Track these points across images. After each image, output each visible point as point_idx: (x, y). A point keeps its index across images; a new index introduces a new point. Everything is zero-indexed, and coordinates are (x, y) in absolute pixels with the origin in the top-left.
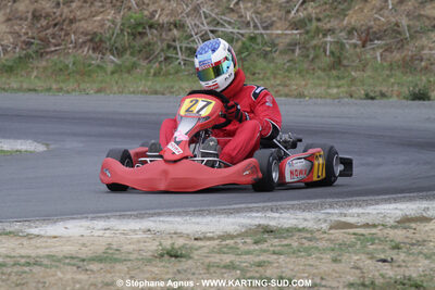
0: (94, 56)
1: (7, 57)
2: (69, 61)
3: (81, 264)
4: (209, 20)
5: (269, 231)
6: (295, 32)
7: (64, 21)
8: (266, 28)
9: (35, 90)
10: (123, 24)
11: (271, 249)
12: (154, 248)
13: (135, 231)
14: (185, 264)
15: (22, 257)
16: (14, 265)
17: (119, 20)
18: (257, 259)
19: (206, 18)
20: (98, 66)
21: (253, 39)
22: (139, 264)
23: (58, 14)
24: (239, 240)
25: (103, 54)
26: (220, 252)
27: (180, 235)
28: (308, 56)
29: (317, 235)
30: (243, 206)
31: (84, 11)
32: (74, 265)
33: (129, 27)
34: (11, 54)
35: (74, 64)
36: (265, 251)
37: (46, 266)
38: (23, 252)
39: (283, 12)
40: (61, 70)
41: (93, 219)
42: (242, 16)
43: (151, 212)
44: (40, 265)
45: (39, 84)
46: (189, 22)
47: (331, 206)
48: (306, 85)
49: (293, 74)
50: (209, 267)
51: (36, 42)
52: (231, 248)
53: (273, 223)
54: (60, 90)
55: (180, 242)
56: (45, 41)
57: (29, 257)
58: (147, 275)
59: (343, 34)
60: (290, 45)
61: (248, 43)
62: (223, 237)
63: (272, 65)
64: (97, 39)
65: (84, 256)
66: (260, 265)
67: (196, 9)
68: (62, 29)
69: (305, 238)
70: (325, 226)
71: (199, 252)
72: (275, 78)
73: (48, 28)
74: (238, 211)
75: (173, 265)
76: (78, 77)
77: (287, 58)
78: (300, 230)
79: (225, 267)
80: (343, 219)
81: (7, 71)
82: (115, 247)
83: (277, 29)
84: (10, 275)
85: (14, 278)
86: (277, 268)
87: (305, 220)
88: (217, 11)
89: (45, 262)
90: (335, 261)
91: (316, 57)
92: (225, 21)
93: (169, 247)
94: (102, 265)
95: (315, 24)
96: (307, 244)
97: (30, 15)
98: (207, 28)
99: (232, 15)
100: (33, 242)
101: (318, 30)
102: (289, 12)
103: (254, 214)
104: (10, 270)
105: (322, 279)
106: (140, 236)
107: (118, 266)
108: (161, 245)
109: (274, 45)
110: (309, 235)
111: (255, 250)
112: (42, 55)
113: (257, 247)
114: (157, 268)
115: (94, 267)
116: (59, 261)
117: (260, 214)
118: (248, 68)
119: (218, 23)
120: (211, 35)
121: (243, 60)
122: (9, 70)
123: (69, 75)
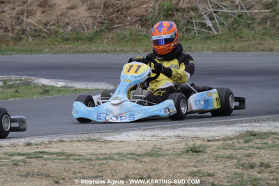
0: (142, 29)
1: (89, 32)
2: (127, 33)
3: (138, 158)
4: (213, 5)
5: (253, 134)
6: (267, 11)
7: (124, 8)
8: (248, 9)
9: (106, 52)
10: (159, 9)
11: (256, 145)
12: (183, 147)
13: (170, 136)
14: (202, 156)
15: (101, 154)
16: (97, 159)
17: (157, 7)
18: (247, 152)
19: (211, 4)
20: (145, 36)
21: (240, 16)
22: (174, 157)
23: (120, 4)
24: (235, 141)
25: (148, 28)
26: (224, 148)
27: (198, 138)
28: (275, 26)
30: (237, 119)
31: (135, 2)
32: (133, 159)
33: (163, 11)
34: (91, 30)
35: (130, 34)
36: (251, 147)
37: (117, 160)
38: (102, 151)
40: (122, 39)
41: (144, 130)
42: (233, 2)
44: (113, 159)
45: (108, 48)
46: (200, 7)
48: (274, 44)
49: (266, 37)
50: (217, 158)
51: (106, 22)
52: (231, 146)
53: (256, 130)
54: (122, 51)
55: (199, 143)
56: (112, 22)
57: (106, 154)
58: (179, 164)
60: (263, 19)
61: (237, 19)
62: (225, 139)
63: (252, 32)
64: (144, 19)
65: (139, 153)
66: (248, 156)
68: (122, 14)
69: (276, 138)
71: (210, 149)
72: (255, 40)
73: (113, 13)
74: (234, 123)
75: (194, 158)
76: (132, 43)
77: (262, 27)
78: (273, 134)
79: (227, 157)
81: (89, 41)
82: (158, 147)
83: (255, 9)
84: (94, 165)
85: (97, 167)
86: (259, 157)
87: (276, 127)
89: (116, 157)
92: (223, 5)
93: (192, 146)
94: (150, 158)
97: (102, 5)
98: (212, 10)
99: (227, 1)
100: (108, 145)
103: (244, 125)
104: (94, 162)
106: (174, 140)
107: (161, 159)
108: (187, 145)
109: (253, 19)
111: (245, 147)
112: (110, 29)
113: (246, 145)
114: (185, 159)
115: (146, 159)
116: (124, 156)
117: (247, 124)
118: (238, 35)
119: (219, 7)
120: (214, 14)
121: (235, 29)
122: (90, 39)
123: (127, 41)
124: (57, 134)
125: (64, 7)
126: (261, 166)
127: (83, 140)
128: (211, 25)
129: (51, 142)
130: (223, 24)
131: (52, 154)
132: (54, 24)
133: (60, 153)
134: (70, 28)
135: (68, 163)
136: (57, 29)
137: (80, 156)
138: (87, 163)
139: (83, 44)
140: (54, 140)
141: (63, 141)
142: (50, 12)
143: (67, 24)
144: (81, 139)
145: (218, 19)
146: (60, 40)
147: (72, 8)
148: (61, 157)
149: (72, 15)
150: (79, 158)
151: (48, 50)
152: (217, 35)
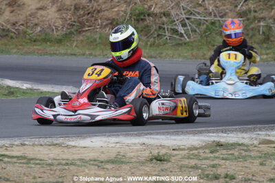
1: (58, 33)
2: (97, 36)
3: (100, 164)
5: (220, 145)
6: (240, 19)
7: (94, 11)
8: (222, 17)
9: (75, 55)
10: (131, 14)
11: (221, 156)
12: (147, 155)
13: (135, 144)
14: (166, 165)
15: (63, 160)
16: (59, 164)
17: (129, 11)
18: (212, 163)
19: (184, 10)
21: (213, 23)
22: (137, 165)
23: (90, 7)
24: (201, 151)
26: (189, 158)
27: (163, 147)
28: (248, 35)
29: (251, 148)
30: (204, 129)
31: (107, 5)
32: (96, 165)
33: (135, 15)
34: (60, 32)
35: (100, 38)
36: (217, 158)
37: (79, 166)
38: (64, 157)
39: (233, 7)
40: (91, 42)
41: (109, 136)
42: (206, 9)
43: (146, 132)
44: (75, 165)
45: (77, 51)
46: (173, 13)
47: (260, 130)
50: (181, 167)
51: (76, 24)
52: (196, 155)
53: (222, 140)
54: (91, 54)
55: (163, 151)
56: (82, 24)
57: (67, 160)
58: (142, 172)
59: (271, 21)
61: (210, 26)
62: (191, 149)
64: (115, 23)
65: (102, 160)
66: (214, 166)
67: (178, 4)
68: (93, 16)
69: (243, 150)
70: (256, 142)
71: (175, 158)
73: (84, 16)
74: (201, 132)
75: (159, 166)
76: (102, 47)
78: (240, 145)
79: (191, 167)
80: (268, 138)
81: (58, 42)
82: (122, 154)
83: (229, 17)
84: (55, 171)
85: (58, 173)
86: (225, 168)
87: (244, 138)
88: (190, 5)
89: (78, 163)
90: (262, 164)
91: (254, 35)
92: (196, 12)
93: (156, 155)
94: (113, 166)
95: (253, 14)
96: (244, 153)
97: (73, 7)
98: (184, 16)
99: (200, 8)
100: (70, 150)
101: (255, 18)
102: (237, 6)
103: (211, 134)
104: (55, 168)
105: (253, 176)
106: (139, 147)
107: (124, 166)
108: (151, 153)
110: (246, 148)
111: (211, 157)
112: (80, 32)
113: (212, 155)
114: (148, 168)
115: (109, 166)
116: (87, 162)
117: (214, 134)
118: (210, 42)
119: (191, 13)
120: (187, 21)
121: (207, 36)
122: (59, 41)
123: (97, 45)
124: (19, 136)
125: (33, 7)
126: (226, 178)
127: (46, 145)
128: (183, 32)
129: (12, 145)
130: (196, 31)
131: (13, 157)
132: (22, 25)
133: (21, 156)
134: (39, 29)
135: (29, 167)
136: (26, 29)
137: (41, 160)
138: (48, 168)
139: (51, 46)
140: (16, 143)
141: (25, 145)
142: (19, 12)
143: (36, 25)
144: (43, 143)
145: (190, 25)
146: (29, 41)
147: (40, 9)
148: (23, 161)
149: (42, 16)
150: (40, 162)
151: (15, 50)
152: (188, 42)
